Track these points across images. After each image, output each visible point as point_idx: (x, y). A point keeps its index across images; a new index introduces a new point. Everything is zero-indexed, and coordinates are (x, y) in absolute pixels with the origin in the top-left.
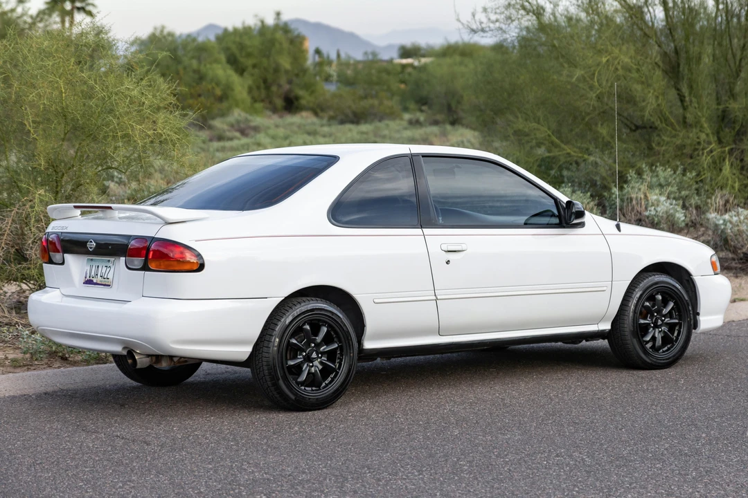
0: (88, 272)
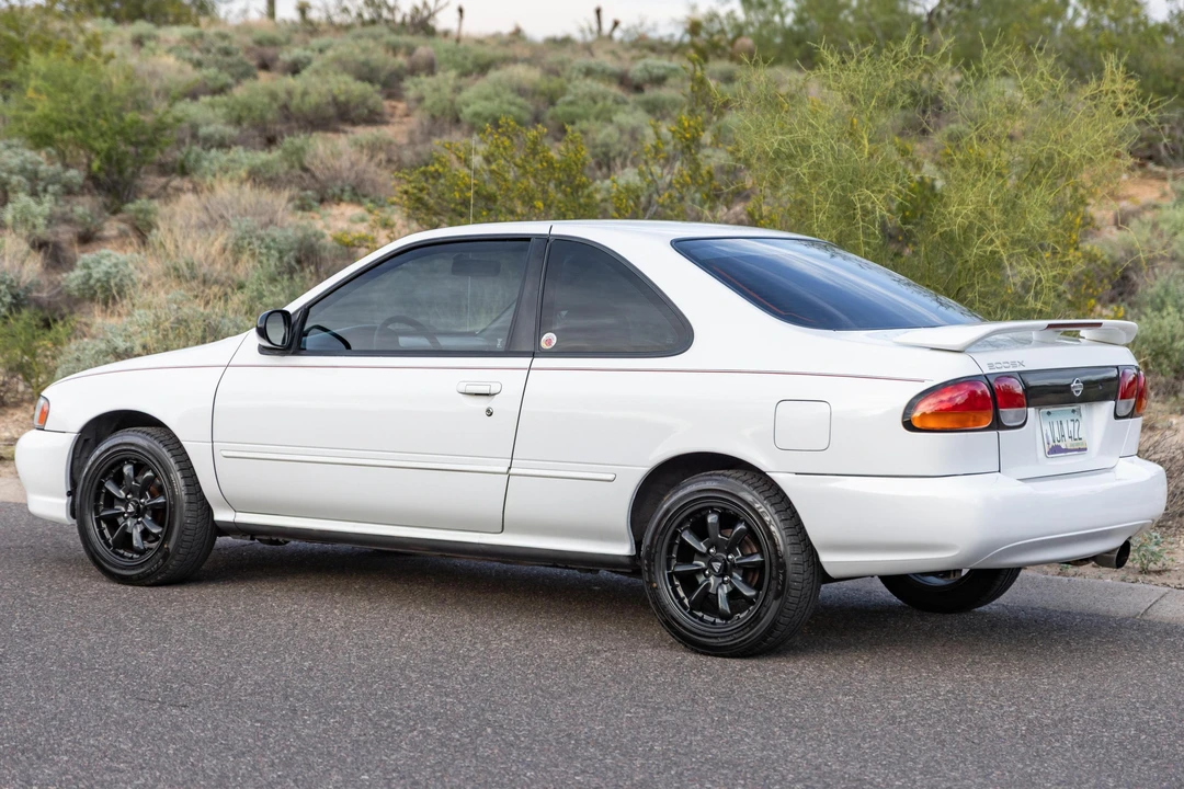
0: (1050, 434)
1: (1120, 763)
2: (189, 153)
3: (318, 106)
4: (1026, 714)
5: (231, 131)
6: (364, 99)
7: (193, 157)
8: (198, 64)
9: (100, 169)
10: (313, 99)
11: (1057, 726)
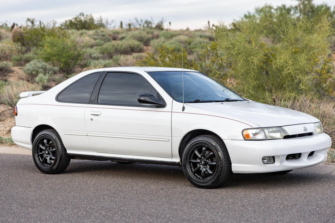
1: (307, 216)
2: (88, 61)
3: (125, 48)
4: (284, 203)
5: (101, 55)
6: (138, 46)
7: (88, 62)
8: (95, 39)
9: (63, 66)
10: (124, 47)
11: (292, 206)
